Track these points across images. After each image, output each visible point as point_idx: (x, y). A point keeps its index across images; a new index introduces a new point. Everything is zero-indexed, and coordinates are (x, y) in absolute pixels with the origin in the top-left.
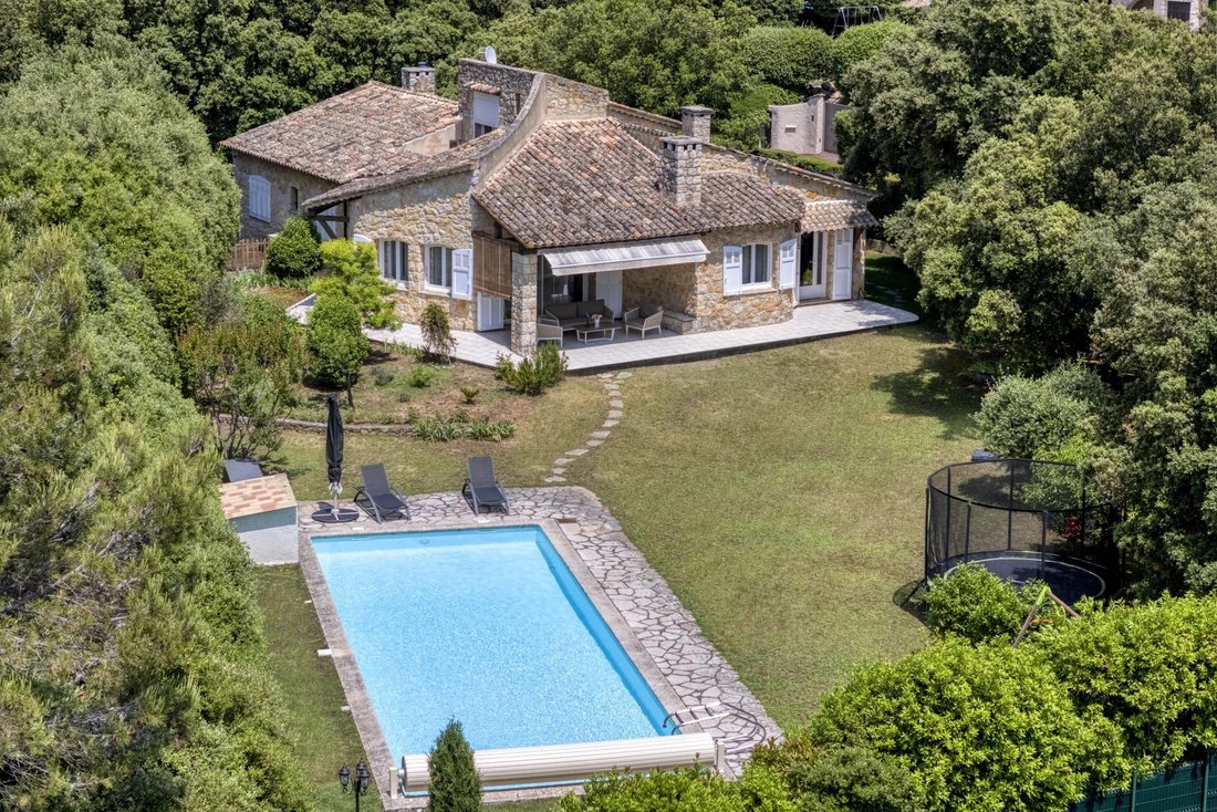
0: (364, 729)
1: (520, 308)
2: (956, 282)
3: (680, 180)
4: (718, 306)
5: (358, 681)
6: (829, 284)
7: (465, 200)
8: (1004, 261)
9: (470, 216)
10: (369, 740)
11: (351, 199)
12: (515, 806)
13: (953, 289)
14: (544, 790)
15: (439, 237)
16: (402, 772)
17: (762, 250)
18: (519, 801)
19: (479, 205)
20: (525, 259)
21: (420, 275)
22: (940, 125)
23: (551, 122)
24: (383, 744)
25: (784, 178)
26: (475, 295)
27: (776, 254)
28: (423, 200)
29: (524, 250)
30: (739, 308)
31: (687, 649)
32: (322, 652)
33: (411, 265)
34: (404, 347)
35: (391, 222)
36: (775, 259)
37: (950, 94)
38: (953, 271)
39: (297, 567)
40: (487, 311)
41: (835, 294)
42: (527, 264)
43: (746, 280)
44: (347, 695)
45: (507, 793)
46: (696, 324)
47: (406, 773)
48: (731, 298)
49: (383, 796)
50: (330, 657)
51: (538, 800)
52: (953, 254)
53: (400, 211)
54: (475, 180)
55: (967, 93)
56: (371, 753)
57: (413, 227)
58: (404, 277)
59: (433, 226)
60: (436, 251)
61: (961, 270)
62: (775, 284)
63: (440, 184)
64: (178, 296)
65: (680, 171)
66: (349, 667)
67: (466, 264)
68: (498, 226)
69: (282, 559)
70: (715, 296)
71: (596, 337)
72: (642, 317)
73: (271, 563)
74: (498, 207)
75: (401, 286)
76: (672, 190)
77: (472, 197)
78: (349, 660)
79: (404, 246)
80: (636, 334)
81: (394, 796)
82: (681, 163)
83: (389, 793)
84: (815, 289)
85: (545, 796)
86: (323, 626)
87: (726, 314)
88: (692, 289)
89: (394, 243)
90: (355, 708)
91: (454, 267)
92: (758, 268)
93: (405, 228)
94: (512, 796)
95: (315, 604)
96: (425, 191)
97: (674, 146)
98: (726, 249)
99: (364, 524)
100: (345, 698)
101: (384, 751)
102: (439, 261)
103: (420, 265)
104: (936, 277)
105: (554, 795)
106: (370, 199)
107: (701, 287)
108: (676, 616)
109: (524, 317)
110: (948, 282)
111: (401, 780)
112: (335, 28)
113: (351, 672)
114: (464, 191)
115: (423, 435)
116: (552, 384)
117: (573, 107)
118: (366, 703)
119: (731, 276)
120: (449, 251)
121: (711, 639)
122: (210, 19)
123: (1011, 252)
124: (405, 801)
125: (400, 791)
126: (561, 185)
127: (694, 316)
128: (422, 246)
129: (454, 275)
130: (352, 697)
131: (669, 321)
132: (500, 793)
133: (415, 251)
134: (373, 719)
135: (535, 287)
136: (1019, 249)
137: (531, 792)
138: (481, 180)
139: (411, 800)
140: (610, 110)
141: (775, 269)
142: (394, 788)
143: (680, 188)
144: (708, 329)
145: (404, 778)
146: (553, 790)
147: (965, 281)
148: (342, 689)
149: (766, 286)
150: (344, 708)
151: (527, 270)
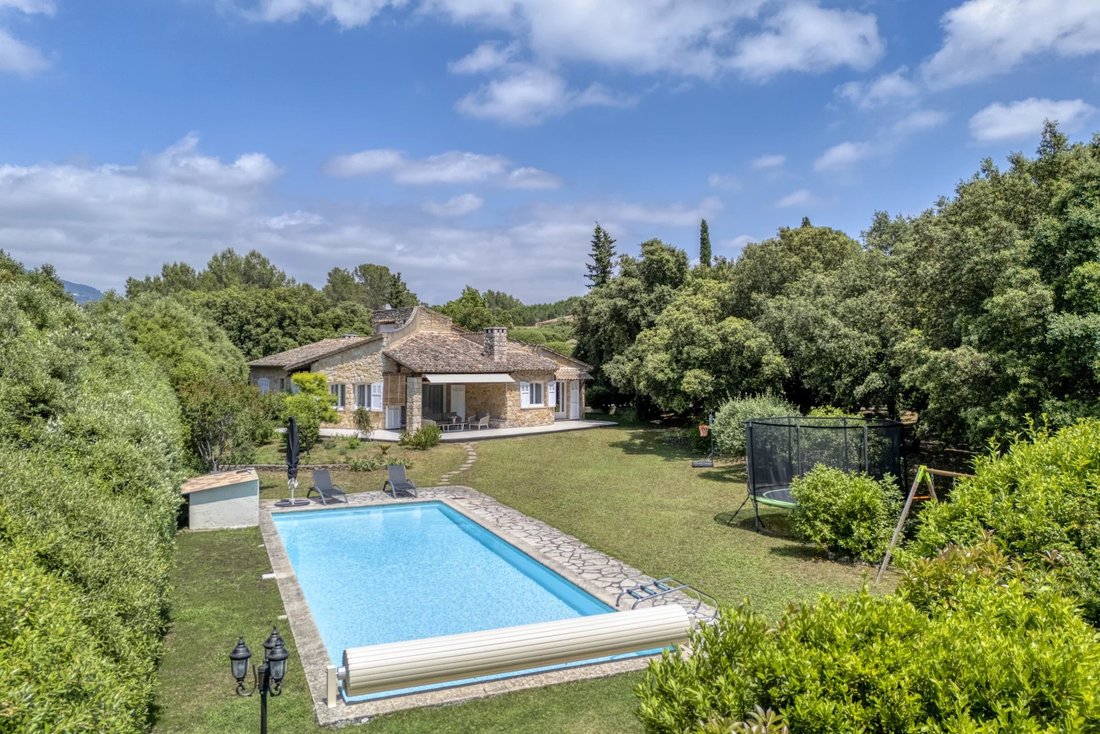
0: (301, 634)
1: (412, 408)
2: (667, 371)
3: (496, 348)
4: (518, 414)
5: (299, 594)
6: (568, 411)
7: (379, 356)
8: (700, 352)
9: (381, 364)
10: (305, 644)
11: (313, 362)
12: (483, 704)
13: (666, 374)
14: (513, 680)
15: (363, 378)
16: (342, 670)
17: (538, 386)
18: (487, 697)
19: (386, 356)
20: (415, 380)
21: (352, 401)
22: (630, 315)
23: (423, 331)
24: (321, 646)
25: (546, 354)
26: (384, 408)
27: (546, 388)
28: (354, 358)
29: (414, 374)
30: (528, 416)
31: (584, 557)
32: (265, 576)
33: (347, 395)
34: (343, 437)
35: (336, 373)
36: (545, 391)
37: (635, 298)
38: (664, 365)
39: (257, 528)
40: (391, 416)
41: (571, 417)
42: (416, 383)
43: (532, 402)
44: (285, 606)
45: (472, 688)
46: (507, 423)
47: (348, 671)
48: (524, 410)
49: (318, 705)
50: (274, 579)
51: (510, 694)
52: (665, 356)
53: (340, 366)
54: (384, 344)
55: (644, 298)
56: (307, 657)
57: (348, 374)
58: (343, 404)
59: (360, 372)
60: (361, 388)
61: (670, 364)
62: (546, 404)
63: (364, 348)
64: (191, 381)
65: (496, 343)
66: (290, 584)
67: (379, 391)
68: (399, 365)
69: (244, 523)
70: (516, 408)
71: (453, 429)
72: (478, 420)
73: (236, 527)
74: (399, 357)
75: (341, 409)
76: (492, 354)
77: (383, 353)
78: (292, 580)
79: (343, 386)
80: (475, 428)
81: (332, 704)
82: (496, 339)
83: (325, 701)
84: (561, 414)
85: (517, 688)
86: (271, 559)
87: (522, 418)
88: (504, 404)
89: (337, 386)
90: (292, 616)
91: (372, 393)
92: (537, 396)
93: (344, 375)
94: (478, 692)
95: (267, 547)
96: (355, 353)
97: (492, 330)
98: (522, 383)
99: (313, 506)
100: (283, 609)
101: (321, 653)
102: (363, 390)
103: (352, 396)
104: (655, 369)
105: (527, 686)
106: (324, 360)
107: (509, 403)
108: (563, 538)
109: (414, 413)
110: (663, 371)
111: (340, 682)
112: (309, 333)
113: (293, 588)
114: (378, 351)
115: (355, 468)
116: (433, 445)
117: (434, 325)
118: (305, 611)
119: (524, 397)
120: (369, 387)
121: (600, 550)
122: (246, 327)
123: (703, 346)
124: (346, 709)
125: (339, 697)
126: (432, 351)
127: (505, 419)
128: (354, 385)
129: (372, 398)
130: (291, 607)
131: (492, 423)
132: (462, 689)
133: (349, 387)
134: (311, 623)
135: (420, 396)
136: (708, 344)
137: (499, 685)
138: (388, 344)
139: (354, 707)
140: (453, 329)
141: (545, 396)
142: (332, 694)
143: (496, 352)
144: (513, 426)
145: (345, 679)
146: (524, 680)
147: (672, 370)
148: (282, 602)
149: (541, 405)
150: (280, 617)
151: (416, 386)
